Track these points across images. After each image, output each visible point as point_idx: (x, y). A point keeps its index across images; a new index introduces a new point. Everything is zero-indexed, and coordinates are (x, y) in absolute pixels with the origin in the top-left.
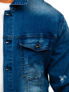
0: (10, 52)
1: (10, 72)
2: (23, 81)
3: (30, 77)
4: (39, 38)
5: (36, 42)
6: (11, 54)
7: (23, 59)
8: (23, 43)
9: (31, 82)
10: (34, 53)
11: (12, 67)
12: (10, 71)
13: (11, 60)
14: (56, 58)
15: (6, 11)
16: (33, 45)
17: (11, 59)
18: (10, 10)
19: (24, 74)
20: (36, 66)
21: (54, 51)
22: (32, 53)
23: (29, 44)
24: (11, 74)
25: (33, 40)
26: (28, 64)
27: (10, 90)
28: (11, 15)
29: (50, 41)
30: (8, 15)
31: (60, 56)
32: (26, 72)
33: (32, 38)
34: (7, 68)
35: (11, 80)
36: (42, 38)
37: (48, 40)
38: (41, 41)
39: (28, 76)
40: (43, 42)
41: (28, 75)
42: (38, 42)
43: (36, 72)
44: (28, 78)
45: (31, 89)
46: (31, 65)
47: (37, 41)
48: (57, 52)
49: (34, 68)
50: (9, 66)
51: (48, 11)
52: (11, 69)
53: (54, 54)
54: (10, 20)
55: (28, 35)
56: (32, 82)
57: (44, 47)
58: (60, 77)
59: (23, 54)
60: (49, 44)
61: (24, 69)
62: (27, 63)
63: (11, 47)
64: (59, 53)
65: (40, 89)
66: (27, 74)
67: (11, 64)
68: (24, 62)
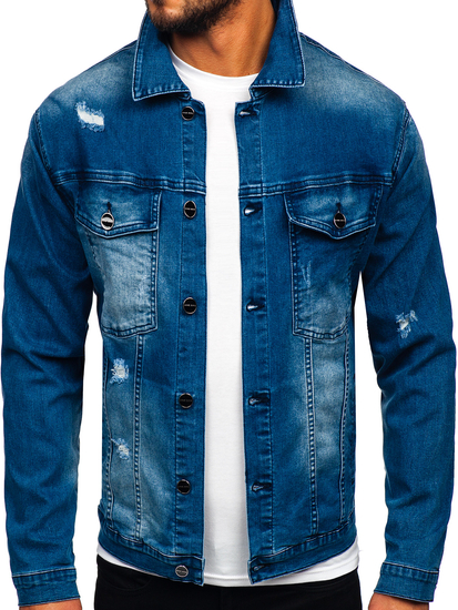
0: (259, 246)
1: (261, 317)
2: (296, 347)
3: (317, 330)
4: (339, 190)
5: (334, 204)
6: (260, 255)
7: (297, 270)
8: (296, 214)
9: (318, 347)
10: (330, 246)
11: (264, 299)
12: (260, 313)
13: (262, 275)
14: (389, 251)
15: (239, 105)
16: (326, 217)
17: (263, 270)
18: (252, 101)
19: (300, 320)
20: (333, 290)
21: (381, 228)
22: (322, 246)
23: (316, 214)
24: (264, 324)
25: (326, 201)
26: (312, 286)
27: (260, 377)
28: (253, 115)
29: (372, 198)
30: (244, 116)
31: (398, 245)
32: (305, 313)
33: (321, 192)
34: (251, 304)
35: (265, 342)
36: (348, 189)
37: (365, 193)
38: (348, 200)
39: (311, 329)
40: (353, 204)
41: (311, 322)
42: (339, 205)
43: (334, 311)
44: (311, 334)
45: (318, 372)
46: (321, 290)
47: (337, 200)
48: (391, 229)
49: (329, 296)
50: (256, 295)
51: (361, 95)
52: (261, 307)
53: (383, 236)
55: (310, 181)
56: (321, 346)
57: (356, 223)
58: (399, 318)
59: (297, 252)
60: (371, 208)
61: (299, 303)
62: (309, 283)
63: (259, 226)
64: (396, 235)
65: (342, 370)
66: (308, 319)
67: (260, 288)
68: (299, 278)
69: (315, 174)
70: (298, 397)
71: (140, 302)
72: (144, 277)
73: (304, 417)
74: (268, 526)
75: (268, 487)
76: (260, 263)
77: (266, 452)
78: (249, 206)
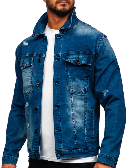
0: (59, 68)
1: (58, 86)
2: (68, 94)
3: (73, 90)
4: (79, 54)
5: (77, 57)
6: (59, 70)
7: (67, 73)
10: (75, 68)
11: (59, 81)
12: (58, 85)
13: (59, 75)
15: (56, 35)
16: (73, 60)
17: (59, 74)
18: (60, 34)
19: (68, 87)
22: (73, 68)
23: (71, 59)
24: (59, 87)
25: (74, 56)
26: (71, 78)
27: (57, 101)
28: (61, 38)
29: (89, 57)
30: (58, 38)
32: (70, 85)
34: (56, 83)
35: (59, 92)
36: (81, 54)
37: (87, 56)
38: (81, 56)
39: (72, 89)
40: (82, 58)
41: (72, 88)
42: (78, 57)
43: (78, 86)
44: (72, 91)
45: (75, 102)
46: (74, 79)
47: (78, 56)
49: (76, 81)
50: (57, 80)
52: (58, 83)
54: (60, 41)
55: (71, 52)
56: (76, 95)
57: (83, 62)
59: (67, 69)
60: (89, 60)
61: (68, 82)
62: (70, 77)
63: (59, 63)
66: (70, 87)
67: (58, 78)
68: (68, 76)
69: (73, 51)
70: (68, 107)
71: (29, 84)
72: (29, 78)
73: (70, 113)
74: (61, 142)
75: (60, 131)
76: (59, 72)
77: (59, 121)
78: (57, 59)
